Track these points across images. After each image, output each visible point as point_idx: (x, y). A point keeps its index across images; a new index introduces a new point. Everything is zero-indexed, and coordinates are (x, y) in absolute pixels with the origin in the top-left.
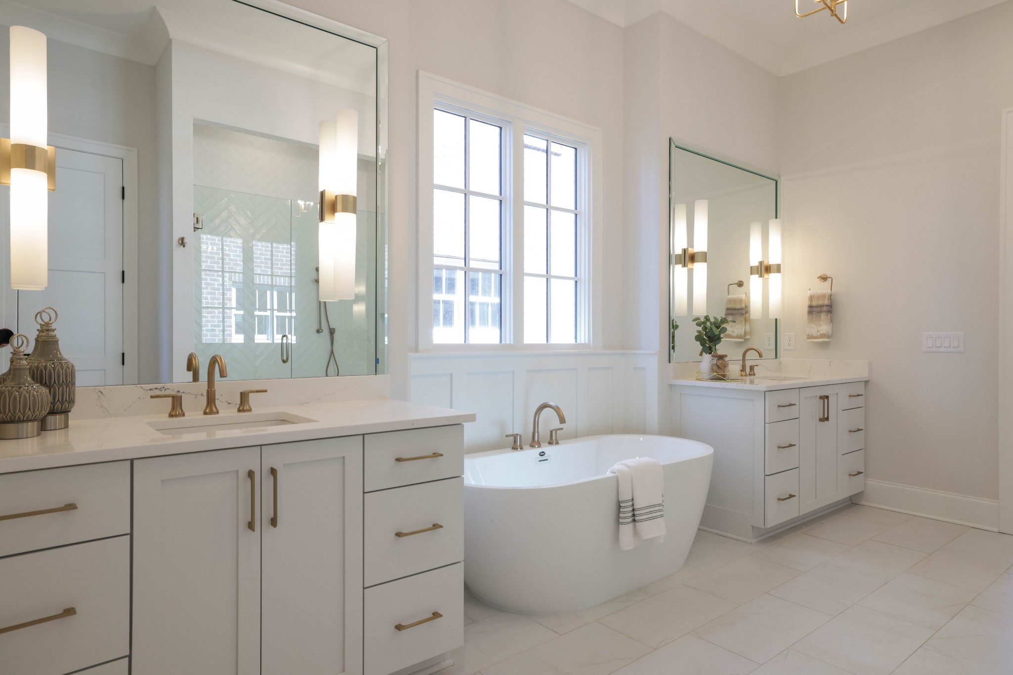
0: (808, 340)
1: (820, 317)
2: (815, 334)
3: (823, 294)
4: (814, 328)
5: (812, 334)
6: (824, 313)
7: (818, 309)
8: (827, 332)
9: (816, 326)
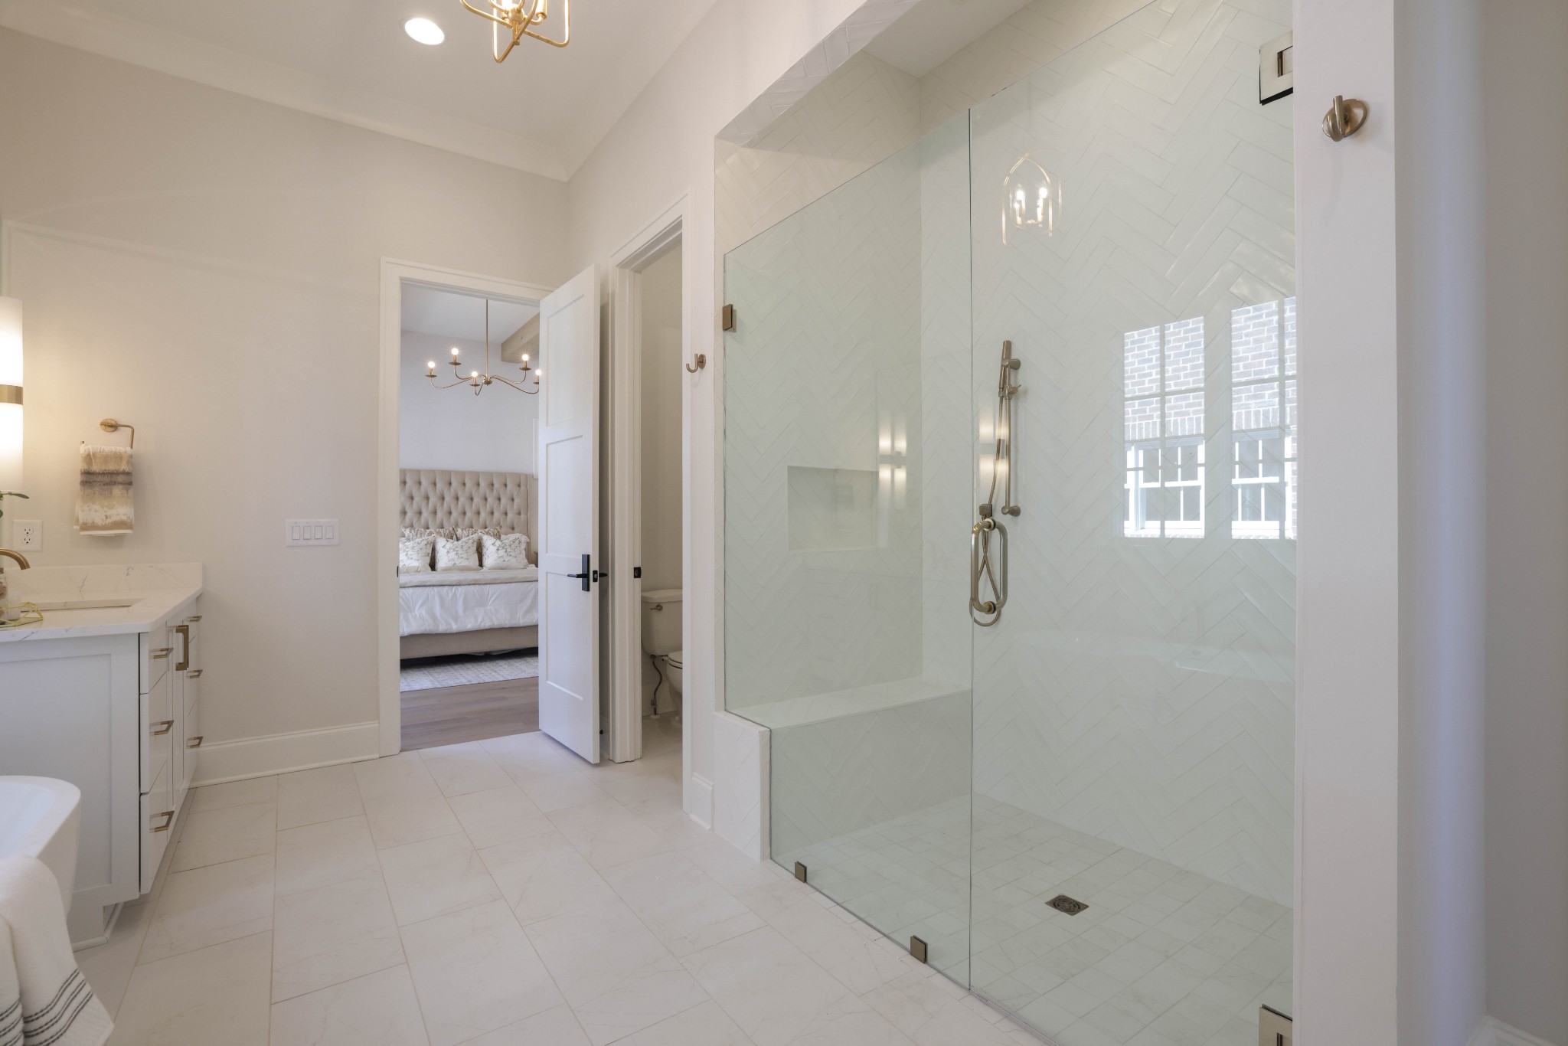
0: (82, 533)
1: (111, 493)
2: (99, 522)
3: (116, 453)
4: (96, 511)
5: (93, 522)
6: (121, 487)
7: (107, 479)
8: (129, 517)
9: (103, 507)
